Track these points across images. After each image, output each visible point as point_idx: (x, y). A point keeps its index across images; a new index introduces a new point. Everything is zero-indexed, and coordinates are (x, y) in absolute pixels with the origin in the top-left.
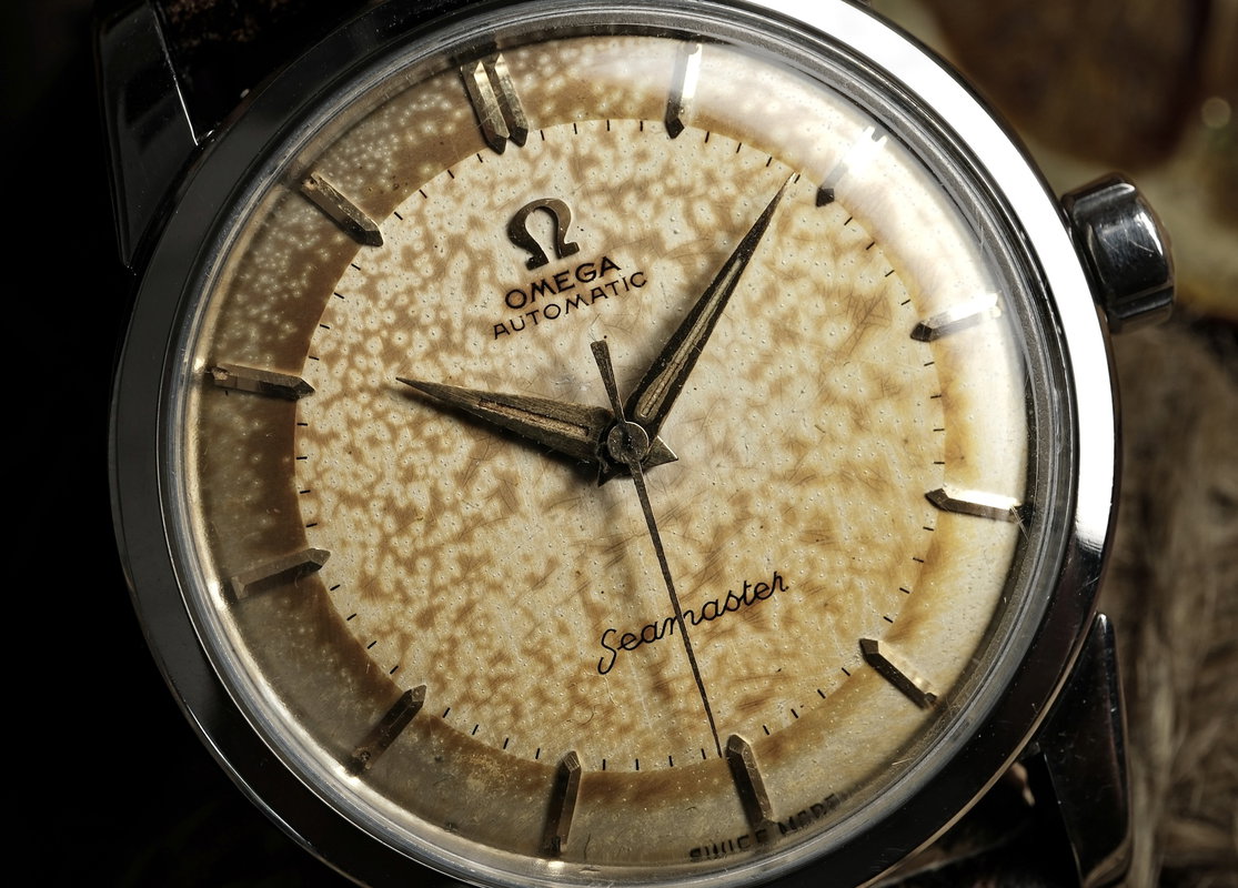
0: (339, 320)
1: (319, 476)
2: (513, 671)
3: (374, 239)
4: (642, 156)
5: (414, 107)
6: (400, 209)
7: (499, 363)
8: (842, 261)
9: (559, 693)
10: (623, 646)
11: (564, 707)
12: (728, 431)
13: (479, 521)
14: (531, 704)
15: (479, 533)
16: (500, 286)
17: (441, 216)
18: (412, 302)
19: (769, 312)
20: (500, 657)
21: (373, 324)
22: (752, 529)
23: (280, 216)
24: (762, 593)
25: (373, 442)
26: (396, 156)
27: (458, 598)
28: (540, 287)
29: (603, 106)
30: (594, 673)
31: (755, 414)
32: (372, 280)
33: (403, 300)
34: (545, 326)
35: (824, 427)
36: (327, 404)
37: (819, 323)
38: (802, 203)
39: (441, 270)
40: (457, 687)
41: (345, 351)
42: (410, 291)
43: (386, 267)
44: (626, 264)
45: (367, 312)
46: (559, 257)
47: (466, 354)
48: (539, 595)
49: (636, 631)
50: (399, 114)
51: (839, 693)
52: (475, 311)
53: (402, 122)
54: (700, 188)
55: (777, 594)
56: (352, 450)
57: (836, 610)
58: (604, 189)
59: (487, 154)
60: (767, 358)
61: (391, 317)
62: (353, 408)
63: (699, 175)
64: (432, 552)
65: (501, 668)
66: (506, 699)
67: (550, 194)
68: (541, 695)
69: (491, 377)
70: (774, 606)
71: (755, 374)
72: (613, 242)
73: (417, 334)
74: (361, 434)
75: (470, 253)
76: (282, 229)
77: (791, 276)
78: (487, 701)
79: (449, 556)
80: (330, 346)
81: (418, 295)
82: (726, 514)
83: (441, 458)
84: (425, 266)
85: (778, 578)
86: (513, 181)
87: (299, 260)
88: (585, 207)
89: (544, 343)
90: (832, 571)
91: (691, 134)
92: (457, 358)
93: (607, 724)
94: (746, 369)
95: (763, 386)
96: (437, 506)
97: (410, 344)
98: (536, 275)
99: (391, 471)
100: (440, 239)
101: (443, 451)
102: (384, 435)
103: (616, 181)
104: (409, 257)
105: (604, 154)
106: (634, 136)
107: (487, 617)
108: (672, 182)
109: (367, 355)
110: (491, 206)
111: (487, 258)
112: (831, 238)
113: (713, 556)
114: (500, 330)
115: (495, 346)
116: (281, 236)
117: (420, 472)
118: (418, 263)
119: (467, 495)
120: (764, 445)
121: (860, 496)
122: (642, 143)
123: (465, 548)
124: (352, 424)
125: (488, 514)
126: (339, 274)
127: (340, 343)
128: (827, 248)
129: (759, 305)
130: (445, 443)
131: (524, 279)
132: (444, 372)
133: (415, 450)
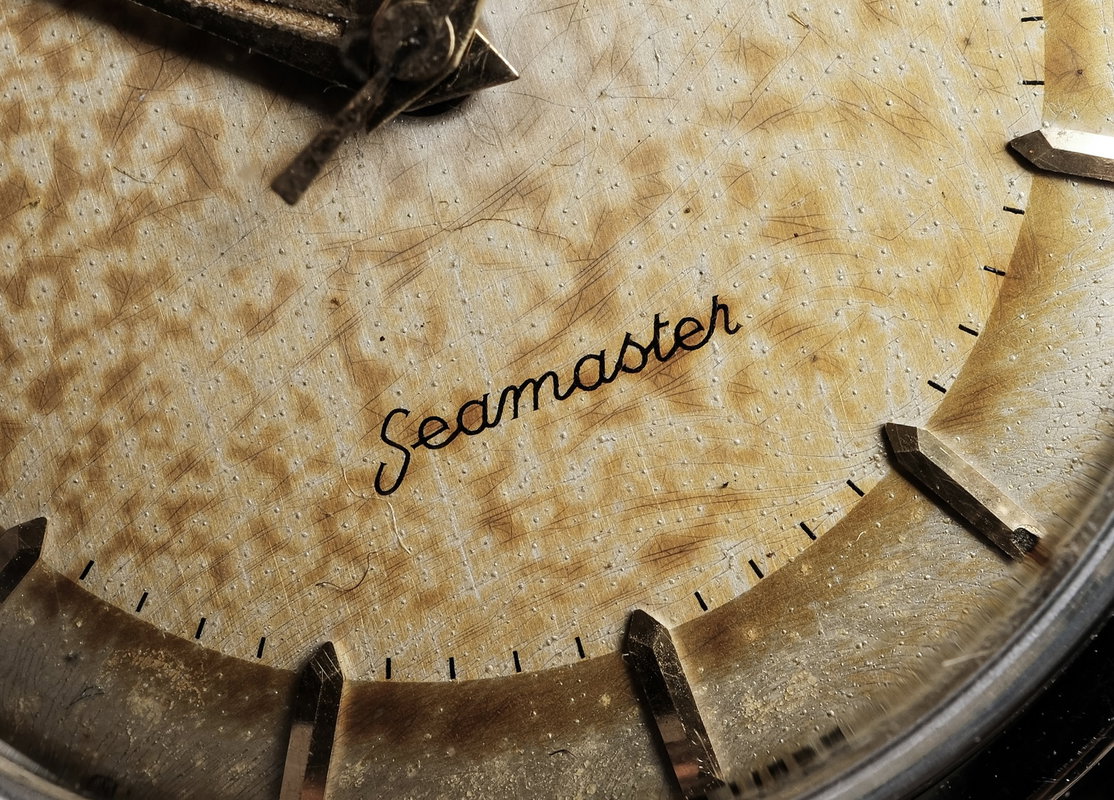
2: (210, 489)
9: (305, 536)
10: (423, 441)
11: (311, 556)
12: (622, 26)
13: (146, 205)
14: (250, 551)
15: (145, 228)
20: (188, 464)
22: (668, 214)
24: (688, 337)
27: (108, 351)
30: (369, 492)
35: (807, 19)
40: (105, 525)
48: (263, 343)
49: (448, 412)
51: (843, 529)
55: (719, 338)
57: (836, 368)
64: (57, 266)
65: (189, 484)
66: (199, 543)
68: (264, 535)
70: (712, 363)
78: (163, 548)
79: (92, 273)
82: (620, 188)
83: (72, 87)
85: (719, 307)
90: (826, 292)
93: (392, 591)
96: (66, 179)
101: (76, 75)
107: (162, 388)
113: (593, 266)
117: (33, 114)
119: (123, 157)
120: (690, 52)
121: (879, 145)
123: (119, 257)
125: (161, 193)
130: (79, 59)
133: (25, 74)
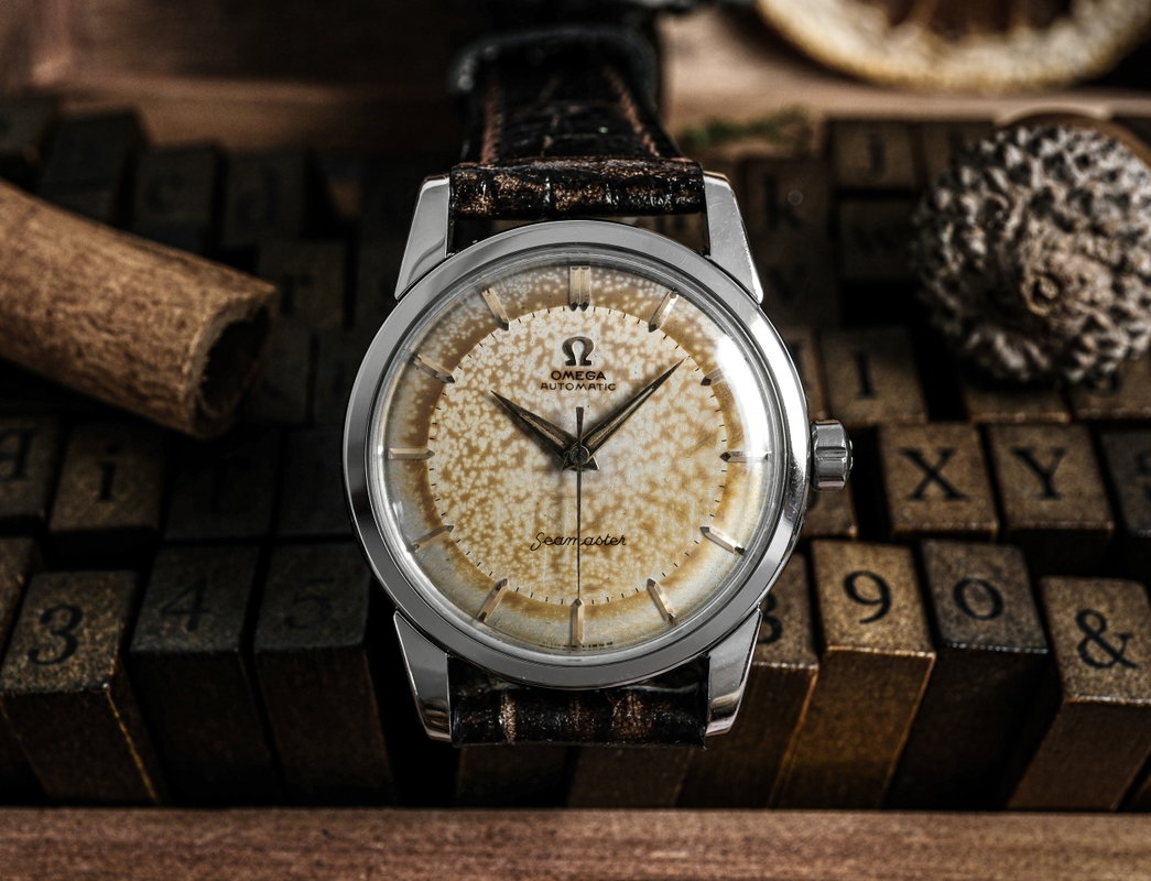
0: (477, 356)
1: (443, 419)
2: (494, 534)
3: (505, 326)
4: (634, 335)
5: (544, 276)
6: (521, 318)
7: (538, 400)
8: (703, 413)
9: (510, 551)
10: (545, 542)
11: (510, 558)
12: (626, 466)
13: (504, 464)
14: (496, 551)
15: (502, 470)
16: (552, 368)
17: (537, 327)
18: (511, 360)
19: (663, 422)
20: (490, 526)
21: (491, 363)
22: (620, 513)
23: (469, 301)
24: (614, 542)
25: (472, 413)
26: (528, 295)
27: (482, 495)
28: (569, 374)
29: (625, 307)
30: (528, 549)
31: (640, 464)
32: (498, 344)
33: (508, 358)
34: (564, 392)
35: (668, 481)
36: (458, 390)
37: (683, 435)
38: (695, 381)
39: (529, 351)
40: (467, 532)
41: (475, 370)
42: (512, 355)
43: (506, 341)
44: (609, 378)
45: (491, 357)
46: (581, 365)
47: (526, 391)
48: (517, 507)
49: (553, 537)
50: (536, 277)
51: (630, 598)
52: (537, 374)
53: (537, 281)
54: (654, 358)
55: (620, 545)
56: (461, 414)
57: (643, 562)
58: (612, 342)
59: (567, 308)
60: (655, 442)
61: (499, 363)
62: (469, 396)
63: (656, 352)
64: (478, 470)
65: (490, 531)
66: (486, 545)
67: (588, 336)
68: (502, 549)
69: (533, 405)
70: (617, 550)
71: (647, 447)
72: (607, 366)
73: (508, 375)
74: (468, 408)
75: (544, 347)
76: (468, 307)
77: (680, 411)
78: (478, 543)
79: (486, 474)
80: (469, 365)
81: (515, 357)
82: (611, 502)
83: (499, 432)
84: (523, 346)
85: (623, 538)
86: (574, 324)
87: (470, 323)
88: (601, 347)
89: (561, 399)
90: (648, 544)
91: (659, 333)
92: (521, 391)
93: (525, 572)
94: (644, 443)
95: (648, 453)
96: (488, 451)
97: (503, 378)
98: (569, 368)
99: (475, 428)
100: (534, 338)
101: (500, 428)
102: (478, 412)
103: (619, 341)
104: (517, 340)
105: (618, 327)
106: (634, 325)
107: (491, 506)
108: (642, 351)
109: (484, 375)
110: (561, 332)
111: (551, 353)
112: (702, 401)
113: (599, 518)
114: (544, 386)
115: (539, 392)
116: (467, 310)
117: (487, 434)
118: (520, 344)
119: (503, 452)
120: (639, 478)
121: (672, 518)
122: (636, 329)
123: (494, 474)
124: (466, 402)
125: (509, 463)
126: (485, 336)
127: (474, 365)
128: (699, 404)
129: (660, 417)
130: (502, 425)
131: (563, 368)
132: (514, 395)
133: (488, 424)
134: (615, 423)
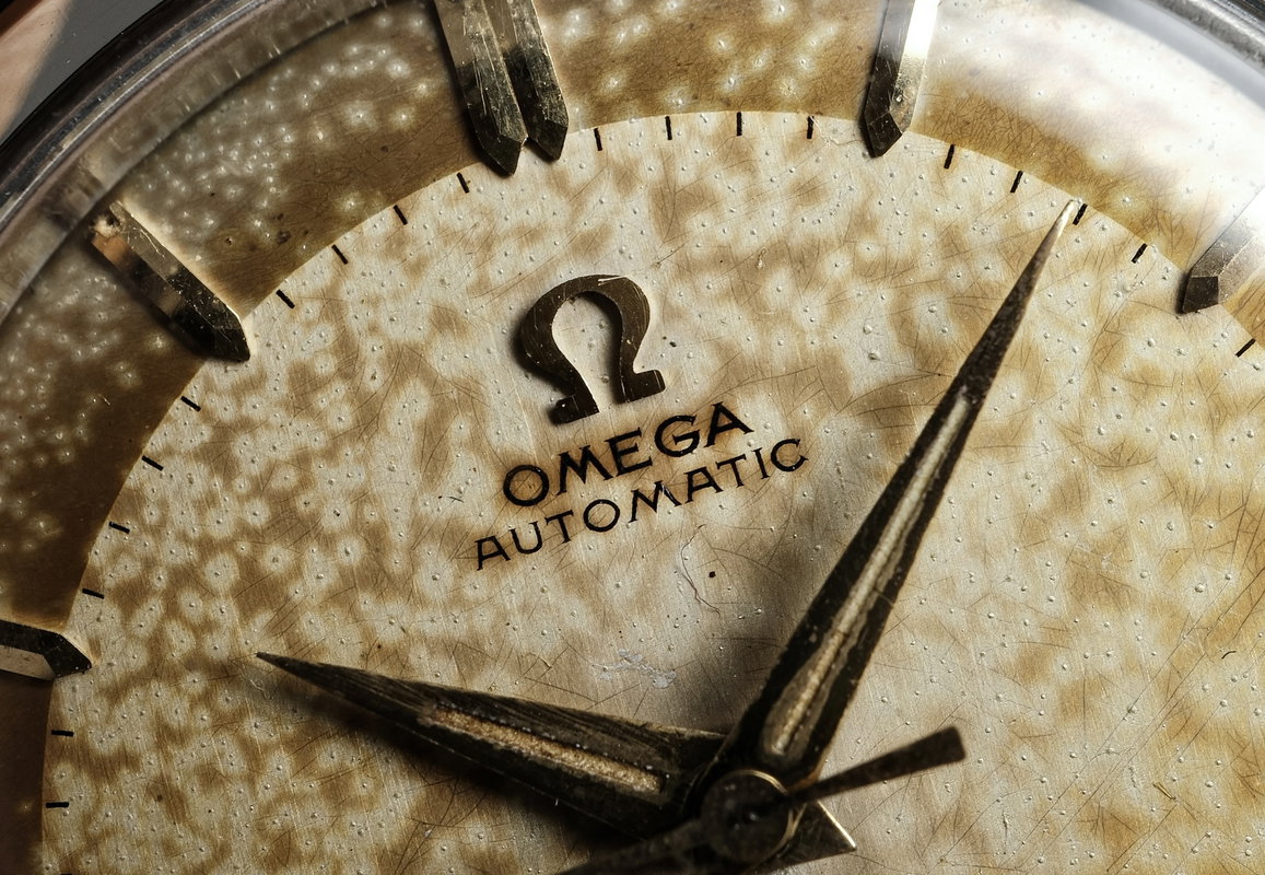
0: (151, 515)
1: (92, 844)
3: (232, 349)
4: (807, 192)
5: (332, 69)
6: (289, 285)
7: (483, 621)
8: (1227, 433)
12: (966, 785)
16: (497, 459)
17: (374, 302)
18: (305, 483)
19: (1064, 534)
21: (221, 528)
23: (44, 290)
25: (210, 777)
26: (287, 173)
28: (578, 463)
29: (731, 83)
31: (1025, 754)
32: (224, 433)
33: (287, 478)
34: (586, 547)
35: (1174, 789)
36: (115, 694)
37: (1173, 563)
38: (1146, 305)
39: (369, 419)
41: (160, 580)
42: (302, 460)
43: (255, 406)
44: (764, 421)
45: (209, 501)
46: (619, 398)
47: (415, 599)
50: (297, 84)
52: (439, 509)
53: (304, 100)
54: (929, 265)
56: (166, 795)
58: (723, 259)
59: (476, 174)
60: (1058, 634)
61: (259, 514)
62: (173, 703)
63: (929, 237)
67: (607, 266)
69: (467, 652)
71: (1029, 668)
72: (737, 370)
73: (313, 553)
74: (188, 757)
75: (433, 383)
76: (45, 318)
77: (1119, 459)
80: (128, 569)
81: (319, 469)
83: (352, 817)
84: (336, 407)
86: (530, 235)
87: (74, 382)
88: (681, 295)
89: (582, 583)
91: (915, 148)
92: (395, 606)
94: (1010, 656)
95: (1046, 693)
97: (296, 571)
98: (571, 436)
99: (243, 840)
100: (372, 352)
101: (355, 803)
102: (233, 762)
103: (750, 243)
104: (304, 385)
105: (728, 185)
106: (792, 149)
108: (869, 249)
109: (208, 593)
110: (482, 287)
111: (469, 396)
112: (1206, 382)
114: (489, 551)
115: (478, 583)
116: (42, 331)
117: (305, 845)
118: (322, 401)
120: (1042, 819)
122: (811, 167)
124: (167, 736)
126: (153, 416)
127: (149, 564)
128: (1198, 402)
129: (1045, 520)
130: (361, 785)
131: (543, 446)
132: (368, 634)
133: (298, 799)
134: (851, 613)
